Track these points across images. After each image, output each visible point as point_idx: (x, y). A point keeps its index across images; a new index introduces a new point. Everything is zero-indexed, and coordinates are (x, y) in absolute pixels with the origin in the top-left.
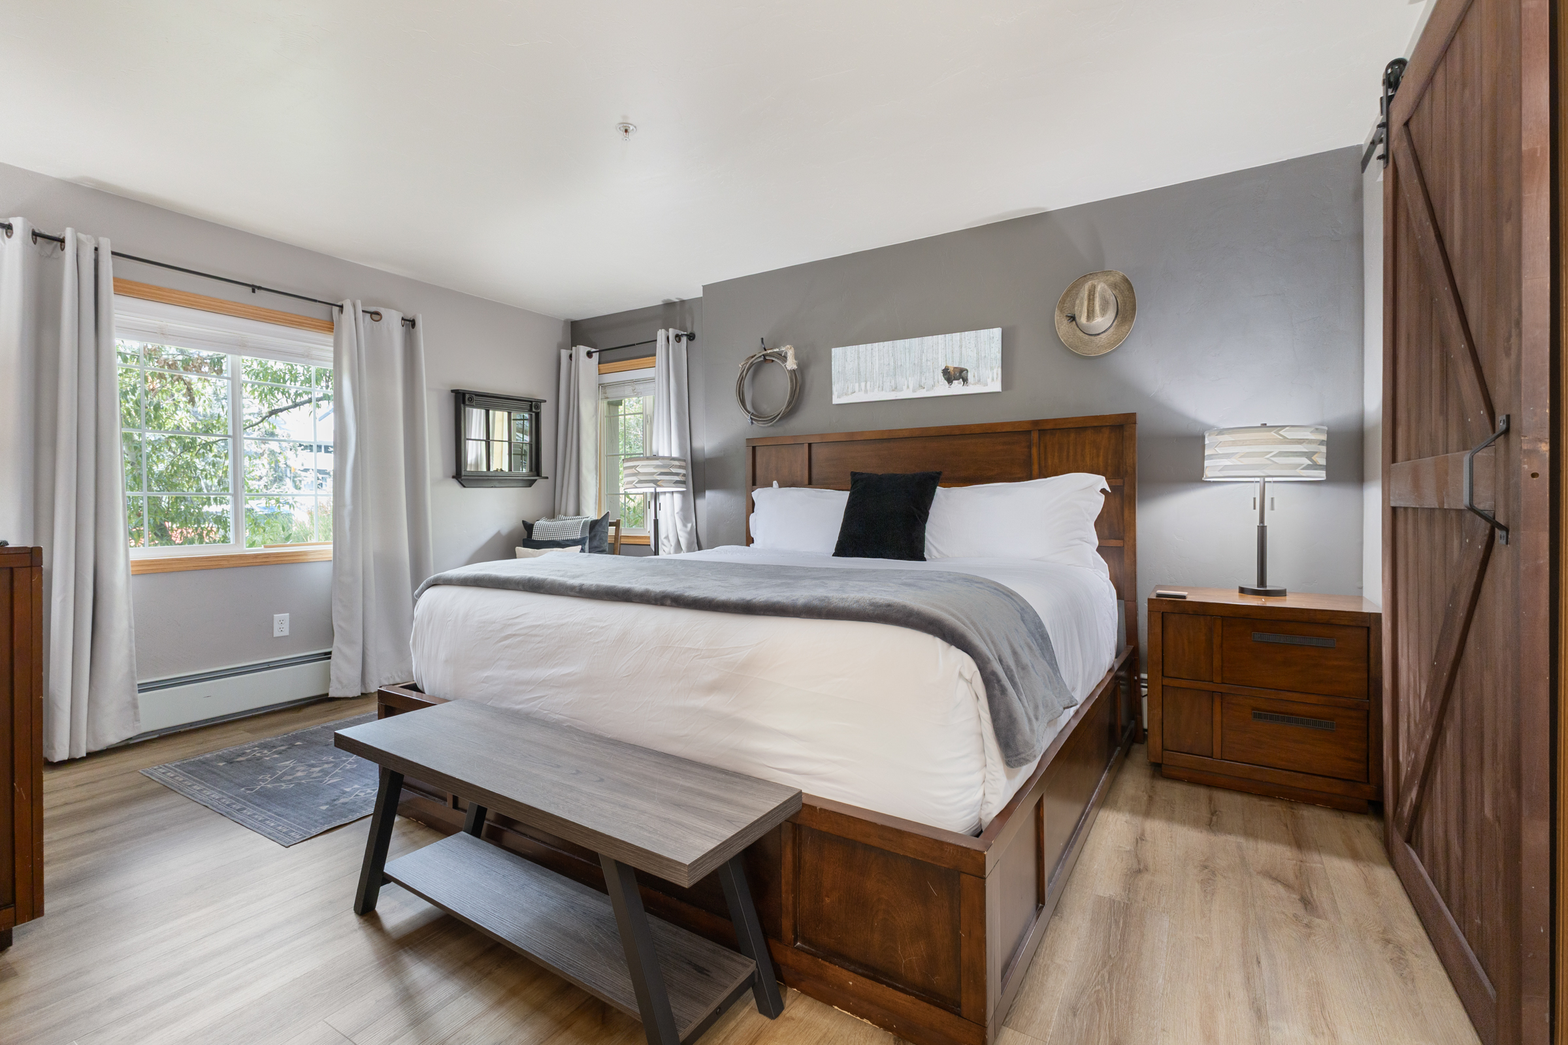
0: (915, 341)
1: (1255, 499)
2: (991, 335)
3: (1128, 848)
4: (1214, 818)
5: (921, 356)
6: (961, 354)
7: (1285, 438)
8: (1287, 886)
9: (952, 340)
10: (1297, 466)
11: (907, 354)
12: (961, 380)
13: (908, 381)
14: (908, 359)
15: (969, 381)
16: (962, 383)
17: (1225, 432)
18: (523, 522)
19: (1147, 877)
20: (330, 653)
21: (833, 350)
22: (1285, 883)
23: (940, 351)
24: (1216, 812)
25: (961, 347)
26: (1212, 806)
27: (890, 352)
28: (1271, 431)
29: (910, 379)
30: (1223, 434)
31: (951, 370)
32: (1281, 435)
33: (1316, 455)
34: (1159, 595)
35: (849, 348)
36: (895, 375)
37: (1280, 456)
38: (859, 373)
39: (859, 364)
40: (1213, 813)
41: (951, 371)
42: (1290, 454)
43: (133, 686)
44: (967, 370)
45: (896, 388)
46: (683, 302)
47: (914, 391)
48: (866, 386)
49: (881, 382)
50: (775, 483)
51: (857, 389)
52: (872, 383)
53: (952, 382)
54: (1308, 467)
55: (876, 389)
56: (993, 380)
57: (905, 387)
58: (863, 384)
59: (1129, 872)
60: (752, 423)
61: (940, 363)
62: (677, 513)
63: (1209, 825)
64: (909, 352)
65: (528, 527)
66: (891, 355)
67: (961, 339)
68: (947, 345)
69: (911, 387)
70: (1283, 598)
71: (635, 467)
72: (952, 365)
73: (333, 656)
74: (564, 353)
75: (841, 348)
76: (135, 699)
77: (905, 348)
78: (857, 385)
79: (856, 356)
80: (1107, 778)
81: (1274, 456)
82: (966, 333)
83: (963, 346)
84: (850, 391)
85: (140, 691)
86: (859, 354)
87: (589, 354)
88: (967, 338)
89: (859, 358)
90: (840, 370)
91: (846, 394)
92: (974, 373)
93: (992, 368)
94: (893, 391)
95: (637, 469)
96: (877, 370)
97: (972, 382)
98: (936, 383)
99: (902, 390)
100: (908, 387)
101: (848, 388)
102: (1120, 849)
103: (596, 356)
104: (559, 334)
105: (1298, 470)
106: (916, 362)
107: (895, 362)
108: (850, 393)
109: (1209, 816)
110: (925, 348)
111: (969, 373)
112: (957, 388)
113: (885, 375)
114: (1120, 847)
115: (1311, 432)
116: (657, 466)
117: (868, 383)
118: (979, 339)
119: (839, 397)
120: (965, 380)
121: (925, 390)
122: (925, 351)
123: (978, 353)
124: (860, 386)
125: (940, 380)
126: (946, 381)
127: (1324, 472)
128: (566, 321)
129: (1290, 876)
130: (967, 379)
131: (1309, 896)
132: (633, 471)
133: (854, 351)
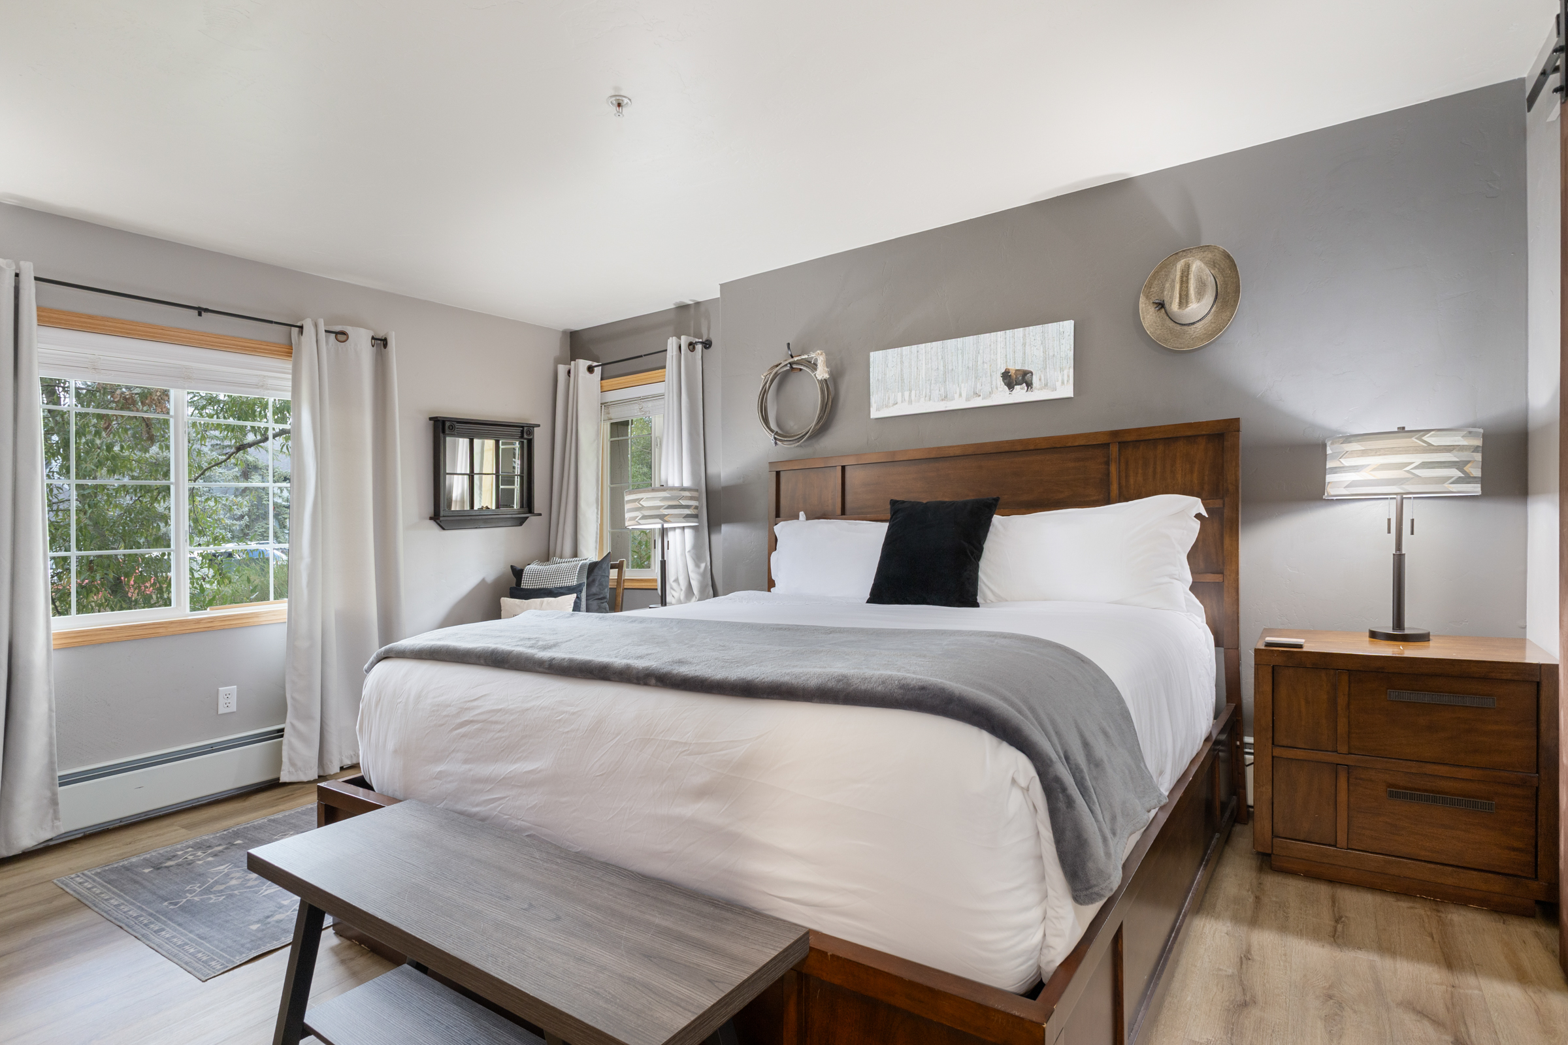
0: (970, 340)
1: (1389, 520)
2: (1061, 330)
3: (1230, 971)
4: (1340, 927)
5: (977, 357)
6: (1024, 353)
7: (1430, 444)
8: (1437, 1023)
9: (1013, 337)
10: (1443, 480)
11: (960, 356)
12: (1024, 385)
13: (960, 388)
14: (960, 362)
15: (1034, 385)
16: (1026, 388)
17: (1352, 439)
18: (512, 567)
19: (1255, 1012)
20: (282, 730)
21: (872, 354)
22: (1433, 1018)
23: (999, 351)
24: (1341, 917)
25: (1024, 345)
26: (1336, 909)
27: (939, 354)
28: (1411, 437)
29: (963, 385)
30: (1350, 442)
31: (1012, 373)
32: (1425, 442)
33: (1469, 465)
34: (1269, 644)
35: (890, 351)
36: (945, 382)
37: (1423, 468)
38: (902, 380)
39: (902, 370)
40: (1338, 920)
41: (1013, 375)
42: (1437, 465)
43: (53, 779)
44: (1032, 373)
45: (946, 397)
46: (698, 304)
47: (968, 400)
48: (910, 396)
49: (928, 390)
50: (802, 514)
51: (899, 399)
52: (918, 392)
53: (1013, 388)
54: (1458, 481)
55: (923, 399)
56: (1063, 383)
57: (957, 396)
58: (907, 394)
59: (1231, 1006)
60: (776, 443)
61: (999, 366)
62: (689, 552)
63: (1334, 936)
64: (962, 353)
65: (518, 573)
66: (940, 358)
67: (1025, 335)
68: (1008, 343)
69: (964, 395)
70: (1425, 644)
71: (639, 500)
72: (1014, 366)
73: (286, 733)
74: (562, 369)
75: (881, 351)
76: (54, 794)
77: (958, 349)
78: (900, 394)
79: (899, 360)
80: (1202, 876)
81: (1416, 468)
82: (1031, 328)
83: (1027, 344)
84: (891, 402)
85: (61, 785)
86: (902, 358)
87: (590, 369)
88: (1031, 334)
89: (902, 362)
90: (880, 378)
91: (887, 406)
92: (1040, 376)
93: (1062, 370)
94: (942, 400)
95: (641, 502)
96: (924, 376)
97: (1038, 387)
98: (995, 389)
99: (953, 399)
100: (960, 395)
101: (889, 398)
102: (1220, 973)
103: (598, 370)
104: (554, 347)
105: (1446, 485)
106: (971, 365)
107: (944, 366)
108: (891, 405)
109: (1333, 923)
110: (982, 347)
111: (1034, 376)
112: (1020, 395)
113: (932, 382)
114: (1220, 970)
115: (1463, 437)
116: (665, 499)
117: (913, 392)
118: (1046, 335)
119: (878, 410)
120: (1029, 385)
121: (981, 398)
122: (981, 351)
123: (1044, 352)
124: (903, 396)
125: (999, 386)
126: (1006, 387)
127: (1479, 485)
128: (564, 332)
129: (1440, 1010)
130: (1032, 384)
131: (1466, 1037)
132: (636, 505)
133: (896, 355)
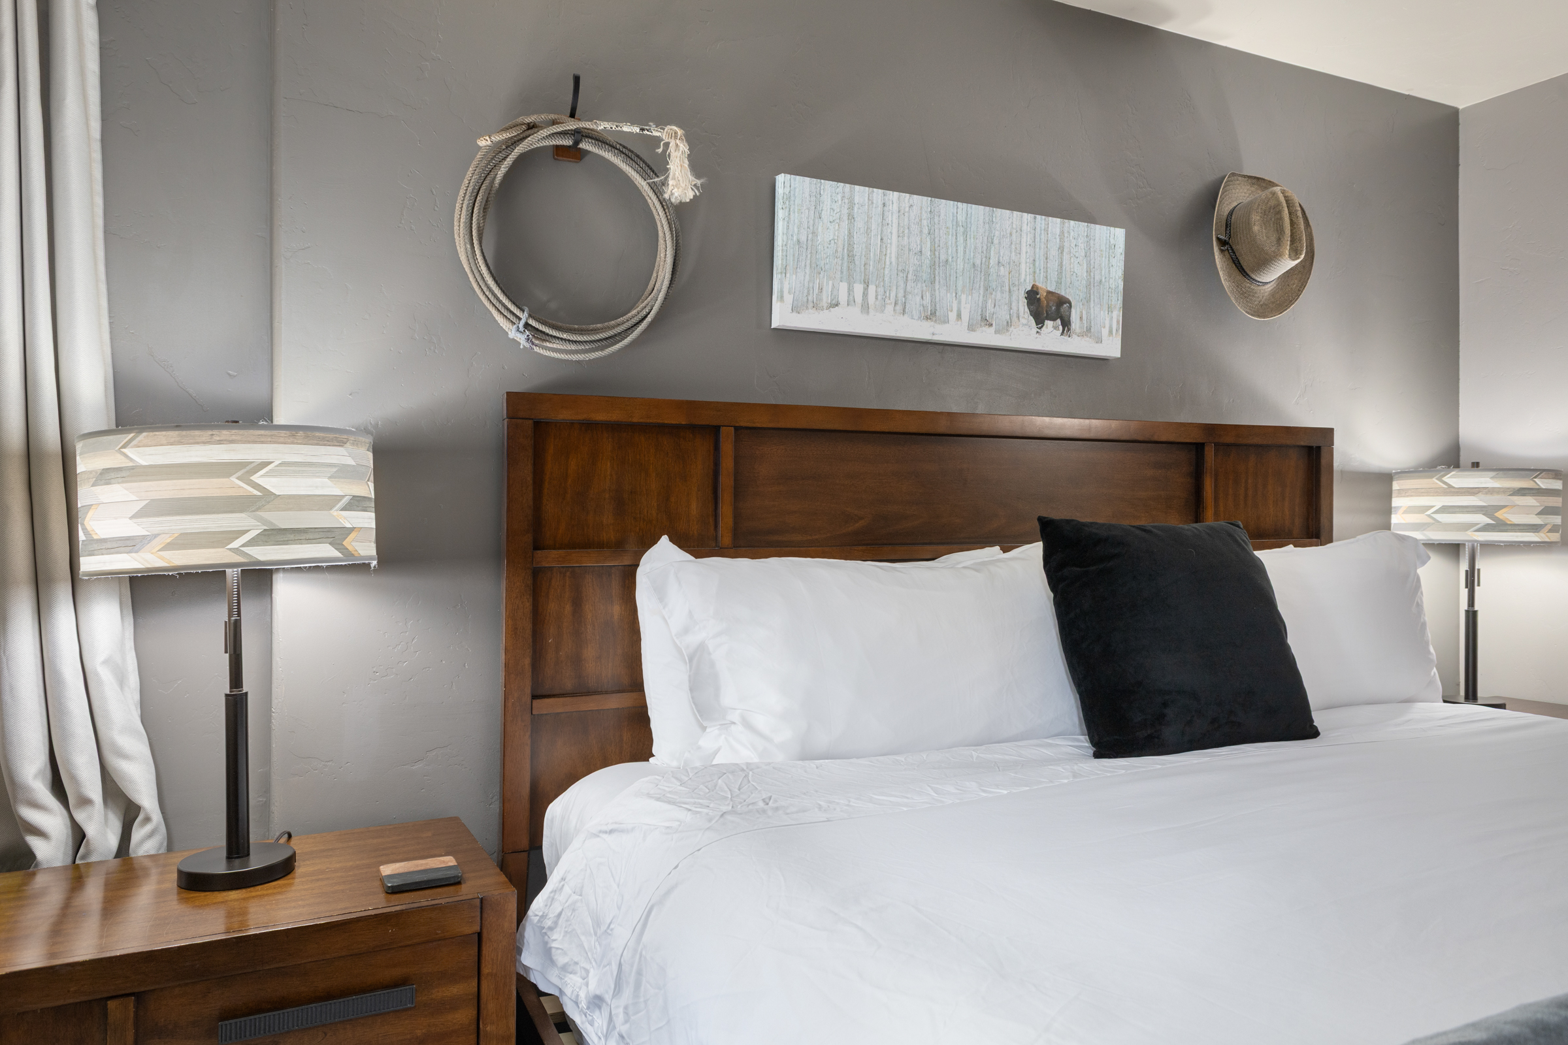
0: (978, 212)
2: (1112, 242)
5: (988, 249)
6: (1061, 265)
9: (1046, 230)
11: (961, 239)
12: (1059, 321)
13: (960, 303)
14: (961, 249)
15: (1073, 326)
16: (1061, 327)
21: (781, 177)
23: (1024, 250)
25: (1061, 249)
27: (925, 222)
29: (963, 297)
31: (1042, 295)
35: (828, 185)
36: (933, 282)
38: (851, 256)
39: (850, 235)
41: (1043, 299)
44: (1070, 303)
45: (933, 313)
47: (971, 328)
48: (865, 295)
49: (901, 294)
51: (843, 297)
52: (881, 290)
53: (1043, 323)
55: (890, 308)
56: (1111, 332)
57: (952, 316)
58: (859, 289)
61: (1023, 276)
64: (965, 233)
66: (926, 231)
67: (1062, 232)
68: (1037, 240)
69: (965, 316)
72: (1047, 285)
75: (807, 179)
77: (957, 225)
78: (843, 287)
79: (845, 211)
82: (1072, 222)
83: (1066, 250)
84: (826, 299)
86: (851, 208)
88: (1072, 234)
89: (851, 217)
90: (803, 238)
91: (816, 306)
92: (1081, 312)
93: (1110, 309)
94: (927, 318)
96: (894, 260)
97: (1078, 331)
98: (1015, 319)
99: (946, 321)
100: (959, 316)
101: (821, 290)
106: (978, 262)
107: (933, 251)
108: (824, 303)
110: (997, 233)
111: (1073, 311)
112: (1050, 339)
113: (910, 276)
117: (872, 288)
118: (1092, 242)
119: (789, 311)
120: (1066, 324)
121: (992, 329)
122: (996, 241)
123: (1089, 272)
124: (850, 291)
125: (1021, 314)
126: (1031, 318)
130: (1069, 322)
133: (839, 197)
